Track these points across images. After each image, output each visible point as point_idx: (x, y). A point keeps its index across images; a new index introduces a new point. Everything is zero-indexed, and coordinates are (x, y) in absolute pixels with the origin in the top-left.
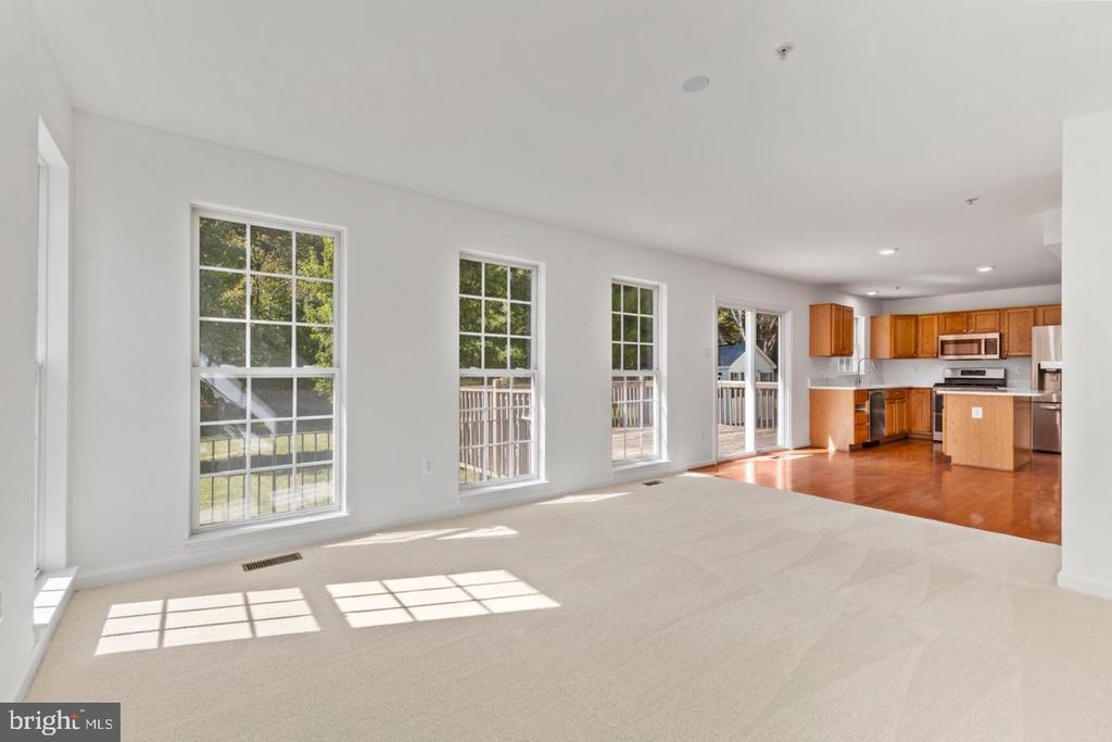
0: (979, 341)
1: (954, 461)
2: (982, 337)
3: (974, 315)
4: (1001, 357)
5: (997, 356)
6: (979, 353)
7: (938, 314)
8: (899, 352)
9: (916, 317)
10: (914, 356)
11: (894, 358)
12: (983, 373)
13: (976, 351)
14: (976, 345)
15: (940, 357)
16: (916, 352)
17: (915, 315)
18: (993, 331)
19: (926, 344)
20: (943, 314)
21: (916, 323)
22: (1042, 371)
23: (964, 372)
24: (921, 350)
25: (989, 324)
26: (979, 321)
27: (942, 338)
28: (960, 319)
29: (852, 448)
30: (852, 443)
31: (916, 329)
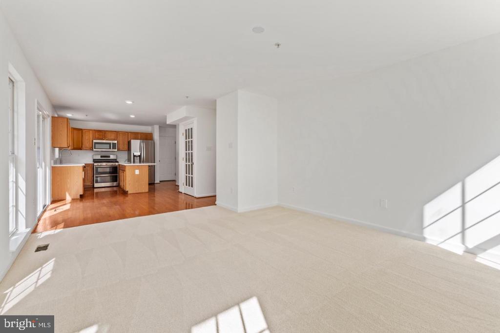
0: (110, 144)
1: (129, 192)
2: (111, 142)
3: (107, 132)
4: (118, 150)
5: (116, 150)
6: (110, 148)
7: (92, 130)
8: (75, 147)
9: (81, 130)
10: (80, 149)
11: (73, 149)
12: (109, 157)
13: (109, 148)
14: (109, 145)
15: (94, 150)
16: (82, 147)
17: (82, 129)
18: (114, 140)
19: (87, 143)
20: (94, 130)
21: (82, 133)
22: (134, 156)
23: (101, 157)
24: (84, 146)
25: (113, 137)
26: (109, 135)
27: (95, 141)
28: (101, 133)
29: (81, 196)
30: (82, 194)
31: (82, 136)
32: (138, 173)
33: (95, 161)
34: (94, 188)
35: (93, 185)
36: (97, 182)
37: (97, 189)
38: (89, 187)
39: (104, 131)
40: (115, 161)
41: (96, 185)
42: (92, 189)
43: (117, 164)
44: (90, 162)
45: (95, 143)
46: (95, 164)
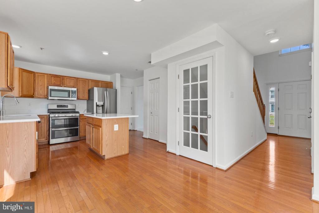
0: (69, 91)
1: (106, 157)
2: (70, 89)
3: (65, 78)
4: (78, 98)
5: (76, 99)
6: (69, 96)
7: (47, 74)
8: (25, 93)
10: (32, 97)
11: (22, 97)
12: (67, 106)
13: (67, 96)
15: (50, 98)
16: (34, 94)
17: (34, 72)
18: (74, 87)
19: (40, 90)
20: (50, 74)
21: (34, 77)
22: (97, 106)
23: (58, 106)
24: (36, 93)
25: (72, 84)
26: (67, 81)
27: (50, 87)
28: (59, 79)
29: (33, 175)
30: (34, 170)
31: (34, 81)
32: (117, 129)
33: (51, 111)
34: (49, 144)
35: (49, 141)
36: (53, 137)
37: (53, 147)
38: (44, 143)
39: (62, 76)
40: (74, 111)
41: (52, 141)
42: (47, 146)
43: (78, 115)
44: (45, 112)
45: (51, 90)
46: (51, 115)
